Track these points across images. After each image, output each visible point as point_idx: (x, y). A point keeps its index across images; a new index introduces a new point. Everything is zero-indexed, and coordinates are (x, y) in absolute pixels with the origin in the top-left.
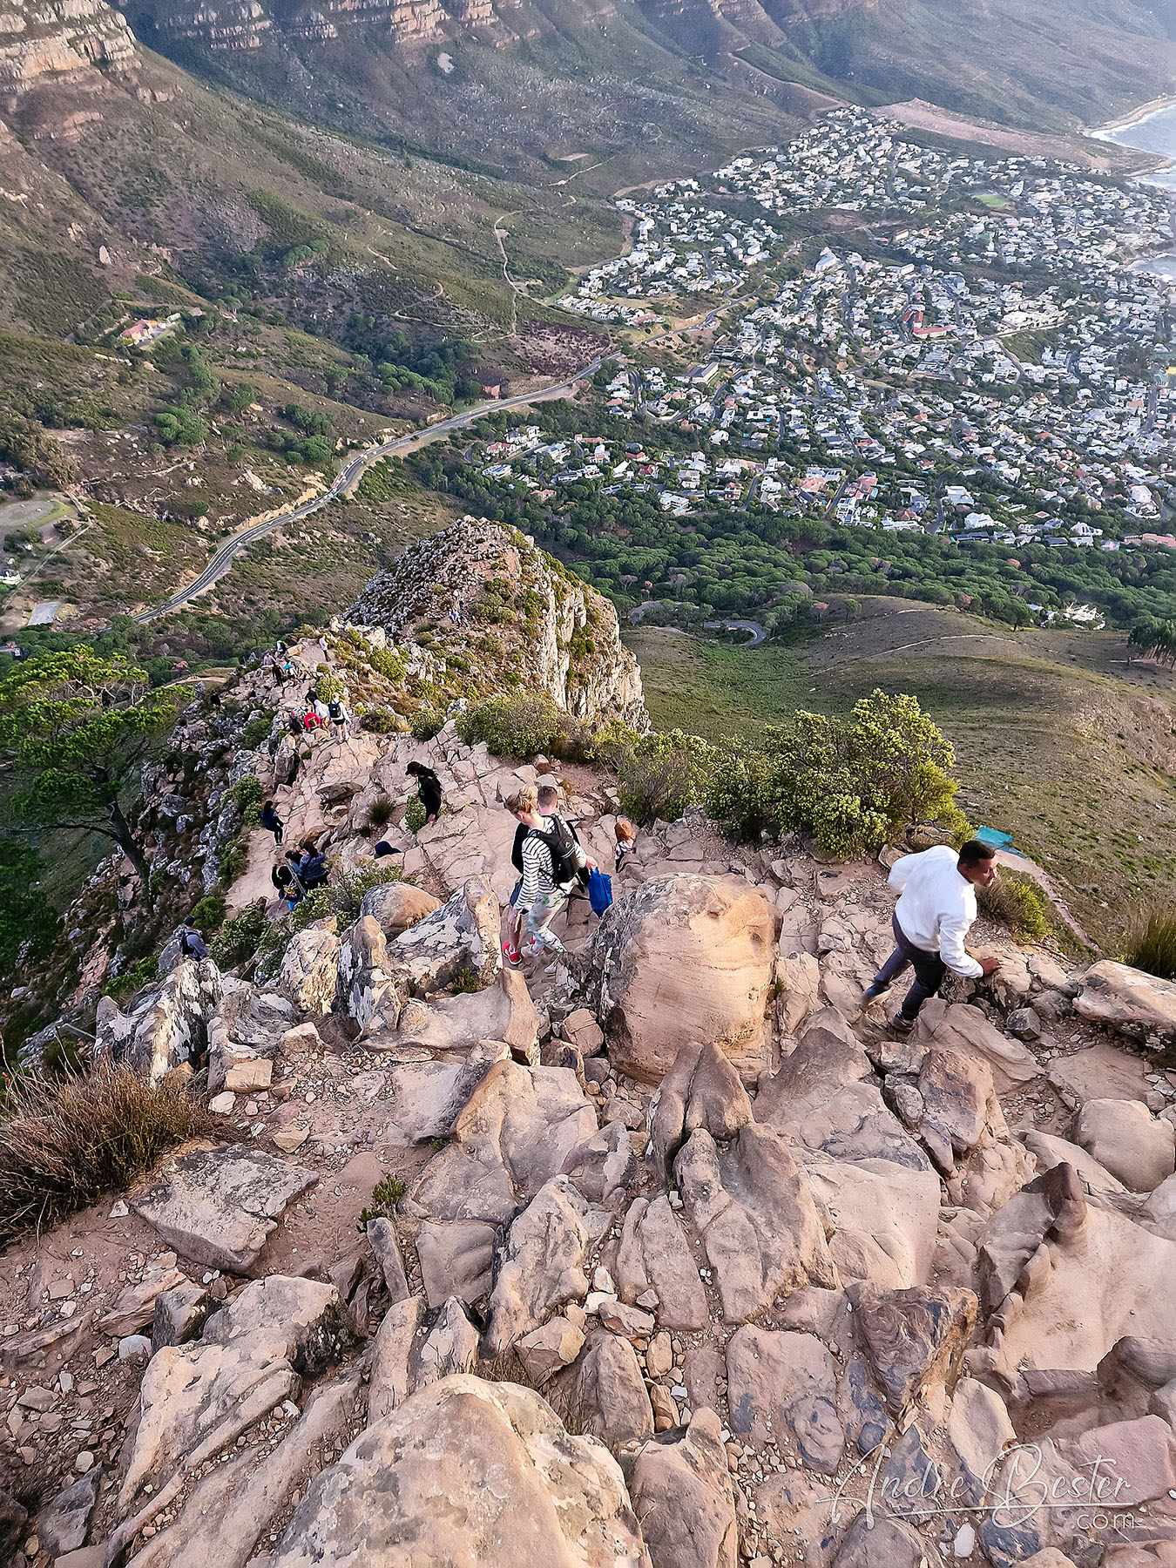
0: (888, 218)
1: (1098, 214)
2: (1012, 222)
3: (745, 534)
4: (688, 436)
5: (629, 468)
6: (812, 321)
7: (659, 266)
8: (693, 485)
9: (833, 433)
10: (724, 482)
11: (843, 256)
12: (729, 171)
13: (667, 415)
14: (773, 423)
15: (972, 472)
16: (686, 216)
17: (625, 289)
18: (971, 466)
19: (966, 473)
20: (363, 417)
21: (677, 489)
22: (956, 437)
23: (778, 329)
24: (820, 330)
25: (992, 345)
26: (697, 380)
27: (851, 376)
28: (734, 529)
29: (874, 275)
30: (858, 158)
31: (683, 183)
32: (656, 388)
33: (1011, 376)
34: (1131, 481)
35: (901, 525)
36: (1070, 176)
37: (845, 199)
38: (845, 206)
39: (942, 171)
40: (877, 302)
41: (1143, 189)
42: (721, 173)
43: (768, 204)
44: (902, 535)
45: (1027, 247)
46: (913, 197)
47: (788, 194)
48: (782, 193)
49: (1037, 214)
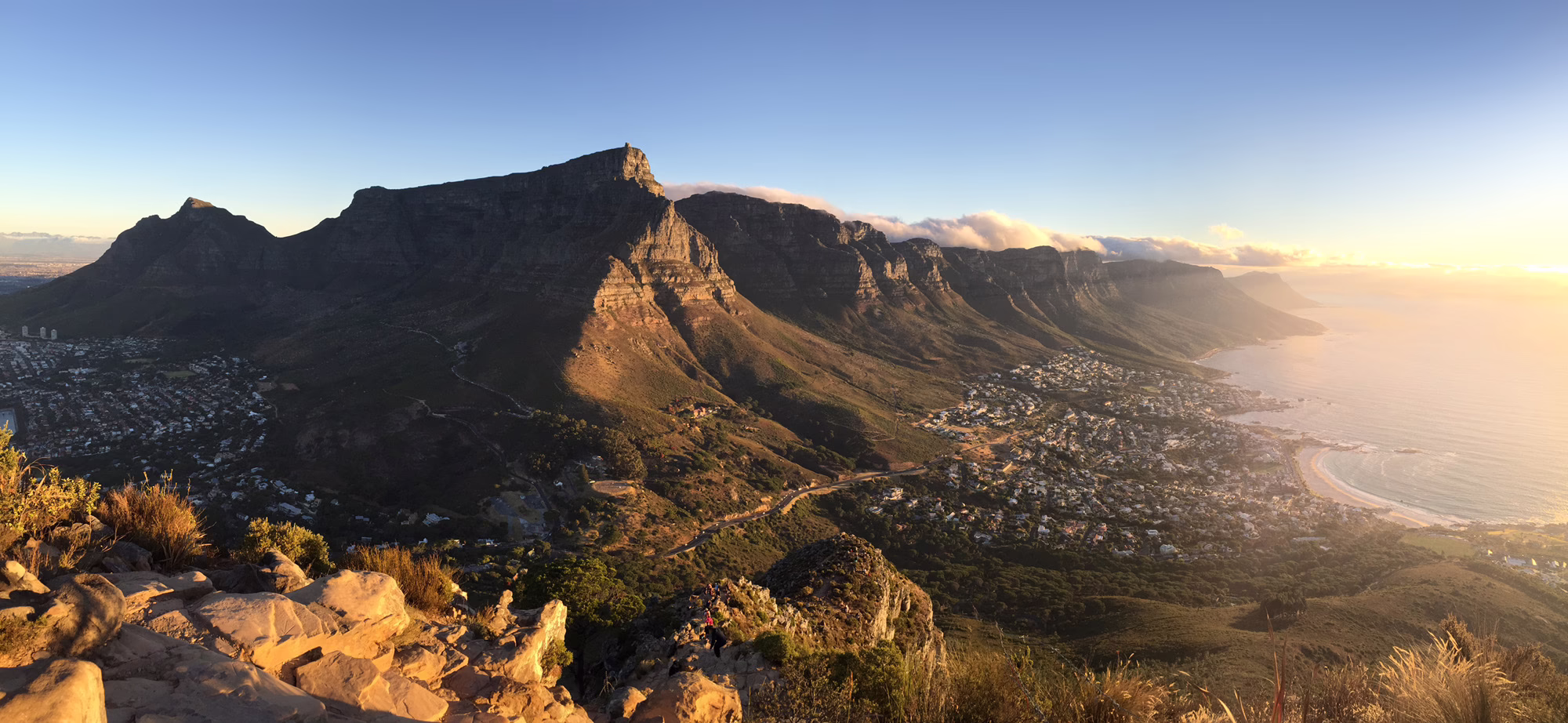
0: (1100, 396)
1: (1201, 396)
2: (1161, 398)
4: (993, 501)
5: (955, 516)
6: (1064, 444)
7: (979, 412)
8: (995, 529)
9: (1079, 502)
11: (1078, 413)
12: (1018, 371)
14: (1043, 496)
15: (1160, 522)
16: (995, 390)
17: (960, 422)
18: (1158, 518)
19: (1155, 523)
20: (803, 471)
21: (986, 531)
22: (1149, 503)
23: (1044, 447)
24: (1068, 449)
25: (1160, 456)
26: (999, 471)
27: (1087, 471)
28: (1021, 556)
29: (1095, 422)
30: (1082, 368)
31: (993, 375)
32: (975, 473)
33: (1173, 471)
34: (1243, 520)
35: (1124, 553)
36: (1185, 379)
37: (1078, 386)
38: (1078, 390)
39: (1124, 376)
40: (1098, 435)
41: (1218, 384)
42: (1014, 371)
43: (1038, 387)
44: (1126, 560)
45: (1170, 410)
46: (1112, 387)
47: (1048, 383)
48: (1045, 382)
49: (1172, 396)
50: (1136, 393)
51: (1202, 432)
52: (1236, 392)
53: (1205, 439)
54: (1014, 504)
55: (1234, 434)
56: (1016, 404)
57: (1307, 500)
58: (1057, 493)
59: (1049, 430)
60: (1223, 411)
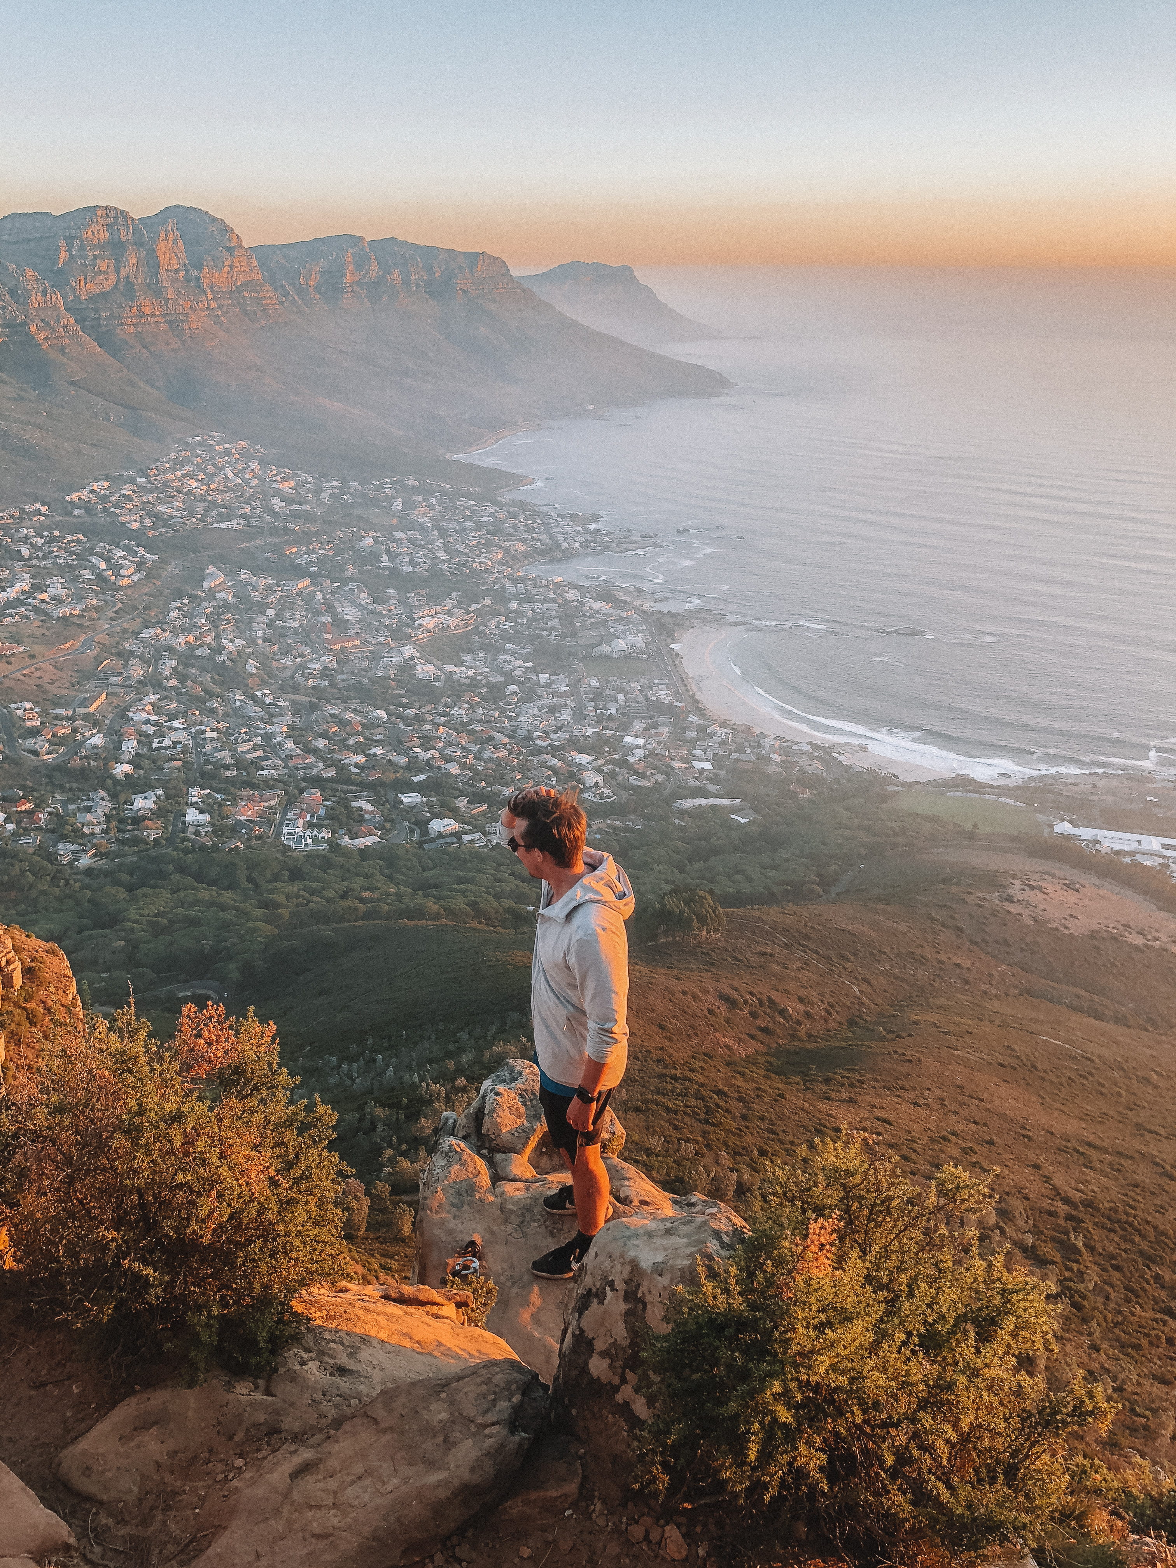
0: (272, 535)
1: (479, 526)
2: (399, 535)
3: (176, 877)
4: (83, 774)
6: (210, 641)
7: (14, 591)
8: (98, 830)
9: (259, 753)
10: (138, 820)
11: (231, 574)
12: (84, 494)
13: (49, 753)
14: (185, 751)
15: (423, 777)
16: (39, 541)
18: (420, 771)
19: (416, 779)
21: (78, 837)
22: (397, 744)
23: (170, 649)
24: (220, 649)
25: (410, 651)
26: (81, 711)
27: (267, 692)
28: (161, 874)
29: (269, 588)
30: (225, 480)
31: (29, 508)
32: (30, 724)
33: (437, 678)
34: (580, 767)
35: (360, 842)
36: (444, 493)
37: (221, 518)
38: (223, 525)
39: (318, 491)
40: (279, 616)
41: (514, 503)
42: (75, 496)
43: (135, 526)
44: (365, 853)
45: (419, 557)
46: (294, 515)
47: (156, 515)
48: (149, 514)
49: (422, 528)
50: (347, 525)
51: (487, 601)
52: (551, 517)
53: (497, 613)
54: (127, 775)
55: (553, 601)
56: (94, 568)
57: (702, 729)
58: (212, 740)
59: (173, 614)
60: (526, 557)
